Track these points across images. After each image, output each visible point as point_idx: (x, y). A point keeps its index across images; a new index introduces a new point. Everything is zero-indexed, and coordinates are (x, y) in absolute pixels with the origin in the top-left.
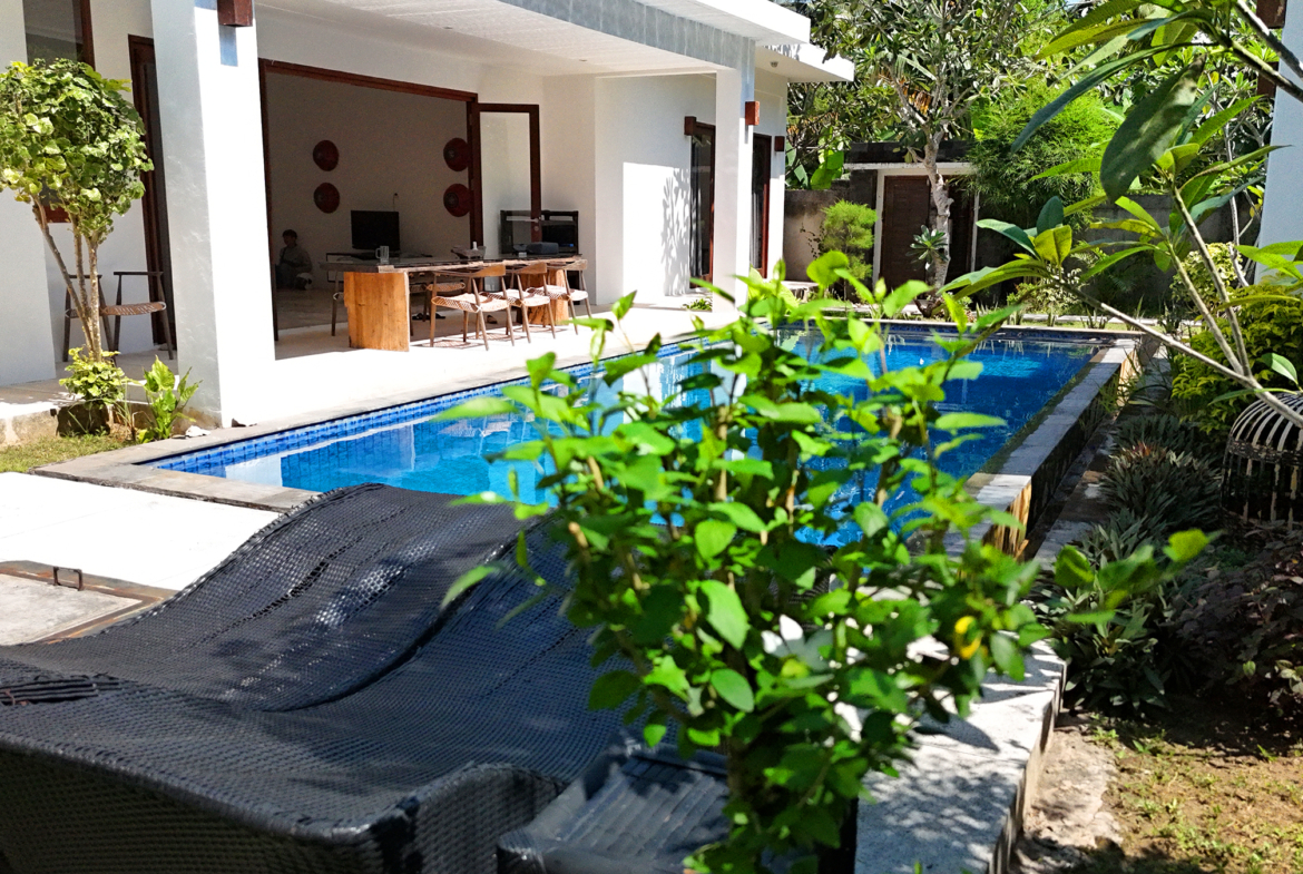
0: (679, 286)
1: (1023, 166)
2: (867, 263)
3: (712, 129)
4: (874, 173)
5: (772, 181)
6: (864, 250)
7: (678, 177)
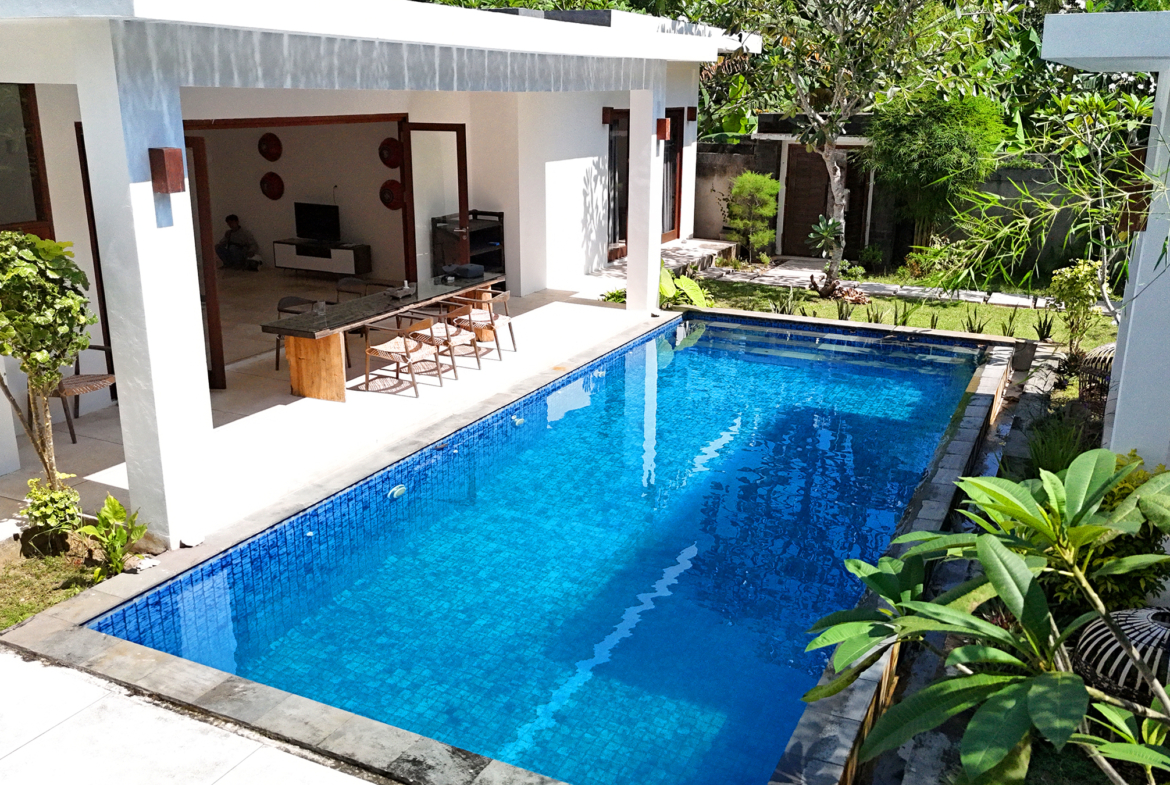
0: (598, 264)
1: (915, 147)
2: (771, 229)
3: (626, 113)
4: (779, 144)
5: (685, 149)
6: (768, 218)
7: (597, 165)
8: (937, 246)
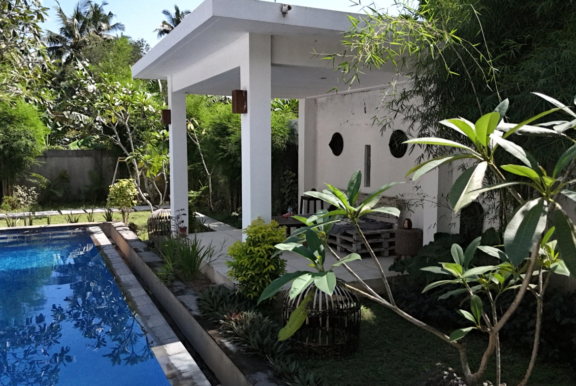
8: (20, 191)
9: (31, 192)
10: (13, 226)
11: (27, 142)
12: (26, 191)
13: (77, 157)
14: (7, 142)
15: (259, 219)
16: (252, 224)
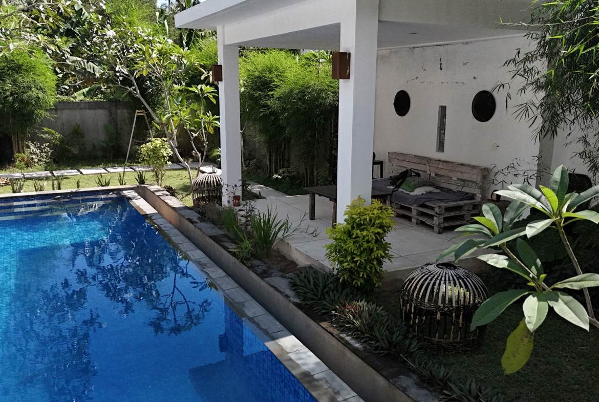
1: (7, 88)
8: (32, 148)
9: (44, 148)
10: (41, 190)
11: (37, 93)
12: (39, 148)
13: (89, 109)
14: (17, 94)
15: (360, 198)
16: (352, 204)
